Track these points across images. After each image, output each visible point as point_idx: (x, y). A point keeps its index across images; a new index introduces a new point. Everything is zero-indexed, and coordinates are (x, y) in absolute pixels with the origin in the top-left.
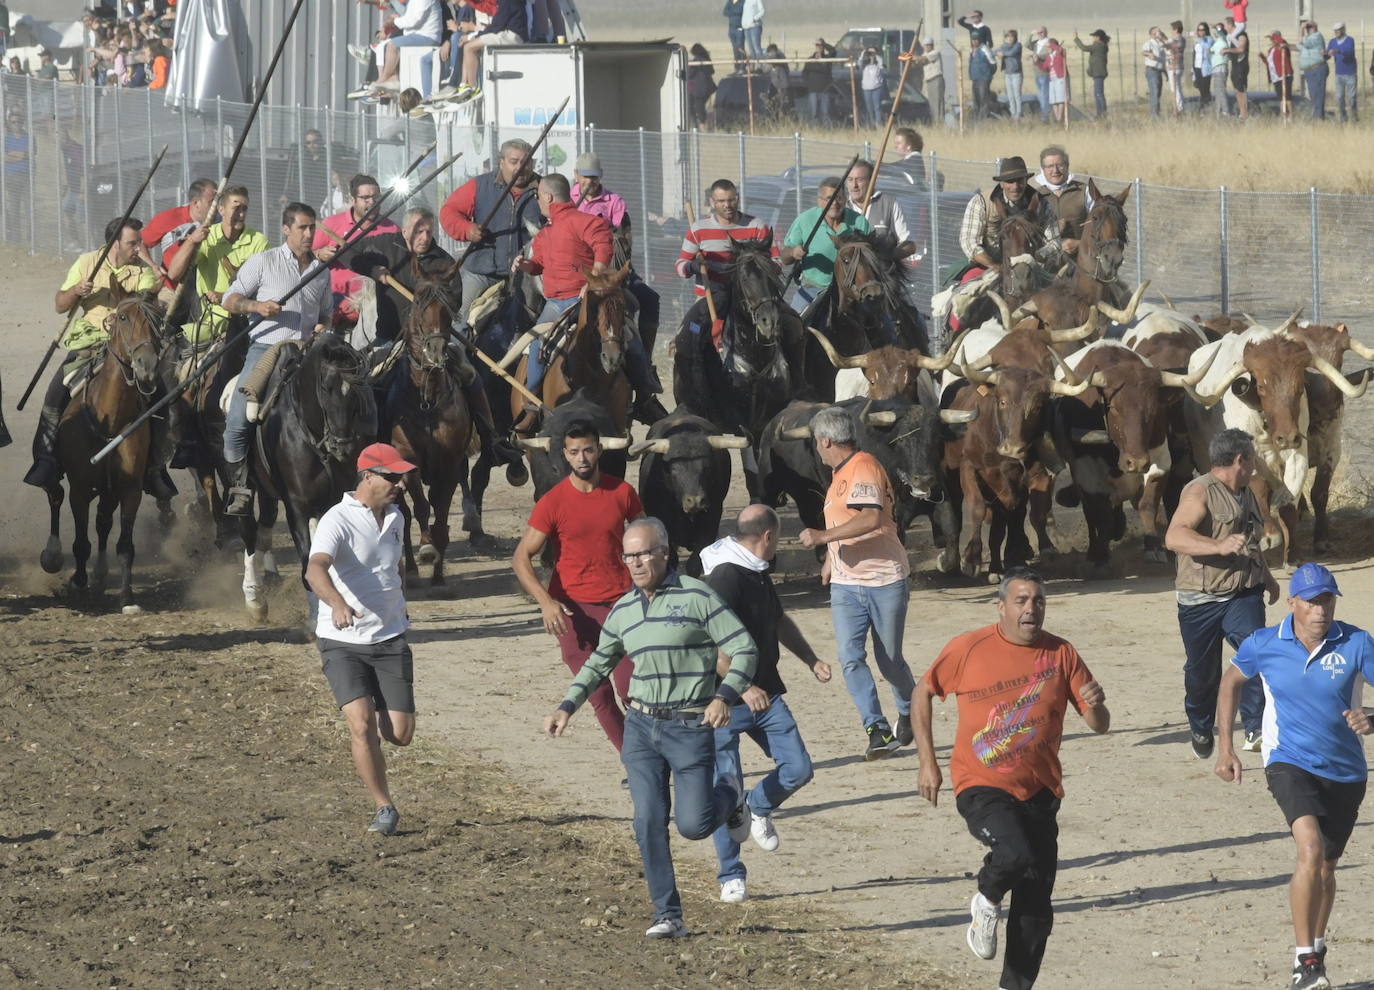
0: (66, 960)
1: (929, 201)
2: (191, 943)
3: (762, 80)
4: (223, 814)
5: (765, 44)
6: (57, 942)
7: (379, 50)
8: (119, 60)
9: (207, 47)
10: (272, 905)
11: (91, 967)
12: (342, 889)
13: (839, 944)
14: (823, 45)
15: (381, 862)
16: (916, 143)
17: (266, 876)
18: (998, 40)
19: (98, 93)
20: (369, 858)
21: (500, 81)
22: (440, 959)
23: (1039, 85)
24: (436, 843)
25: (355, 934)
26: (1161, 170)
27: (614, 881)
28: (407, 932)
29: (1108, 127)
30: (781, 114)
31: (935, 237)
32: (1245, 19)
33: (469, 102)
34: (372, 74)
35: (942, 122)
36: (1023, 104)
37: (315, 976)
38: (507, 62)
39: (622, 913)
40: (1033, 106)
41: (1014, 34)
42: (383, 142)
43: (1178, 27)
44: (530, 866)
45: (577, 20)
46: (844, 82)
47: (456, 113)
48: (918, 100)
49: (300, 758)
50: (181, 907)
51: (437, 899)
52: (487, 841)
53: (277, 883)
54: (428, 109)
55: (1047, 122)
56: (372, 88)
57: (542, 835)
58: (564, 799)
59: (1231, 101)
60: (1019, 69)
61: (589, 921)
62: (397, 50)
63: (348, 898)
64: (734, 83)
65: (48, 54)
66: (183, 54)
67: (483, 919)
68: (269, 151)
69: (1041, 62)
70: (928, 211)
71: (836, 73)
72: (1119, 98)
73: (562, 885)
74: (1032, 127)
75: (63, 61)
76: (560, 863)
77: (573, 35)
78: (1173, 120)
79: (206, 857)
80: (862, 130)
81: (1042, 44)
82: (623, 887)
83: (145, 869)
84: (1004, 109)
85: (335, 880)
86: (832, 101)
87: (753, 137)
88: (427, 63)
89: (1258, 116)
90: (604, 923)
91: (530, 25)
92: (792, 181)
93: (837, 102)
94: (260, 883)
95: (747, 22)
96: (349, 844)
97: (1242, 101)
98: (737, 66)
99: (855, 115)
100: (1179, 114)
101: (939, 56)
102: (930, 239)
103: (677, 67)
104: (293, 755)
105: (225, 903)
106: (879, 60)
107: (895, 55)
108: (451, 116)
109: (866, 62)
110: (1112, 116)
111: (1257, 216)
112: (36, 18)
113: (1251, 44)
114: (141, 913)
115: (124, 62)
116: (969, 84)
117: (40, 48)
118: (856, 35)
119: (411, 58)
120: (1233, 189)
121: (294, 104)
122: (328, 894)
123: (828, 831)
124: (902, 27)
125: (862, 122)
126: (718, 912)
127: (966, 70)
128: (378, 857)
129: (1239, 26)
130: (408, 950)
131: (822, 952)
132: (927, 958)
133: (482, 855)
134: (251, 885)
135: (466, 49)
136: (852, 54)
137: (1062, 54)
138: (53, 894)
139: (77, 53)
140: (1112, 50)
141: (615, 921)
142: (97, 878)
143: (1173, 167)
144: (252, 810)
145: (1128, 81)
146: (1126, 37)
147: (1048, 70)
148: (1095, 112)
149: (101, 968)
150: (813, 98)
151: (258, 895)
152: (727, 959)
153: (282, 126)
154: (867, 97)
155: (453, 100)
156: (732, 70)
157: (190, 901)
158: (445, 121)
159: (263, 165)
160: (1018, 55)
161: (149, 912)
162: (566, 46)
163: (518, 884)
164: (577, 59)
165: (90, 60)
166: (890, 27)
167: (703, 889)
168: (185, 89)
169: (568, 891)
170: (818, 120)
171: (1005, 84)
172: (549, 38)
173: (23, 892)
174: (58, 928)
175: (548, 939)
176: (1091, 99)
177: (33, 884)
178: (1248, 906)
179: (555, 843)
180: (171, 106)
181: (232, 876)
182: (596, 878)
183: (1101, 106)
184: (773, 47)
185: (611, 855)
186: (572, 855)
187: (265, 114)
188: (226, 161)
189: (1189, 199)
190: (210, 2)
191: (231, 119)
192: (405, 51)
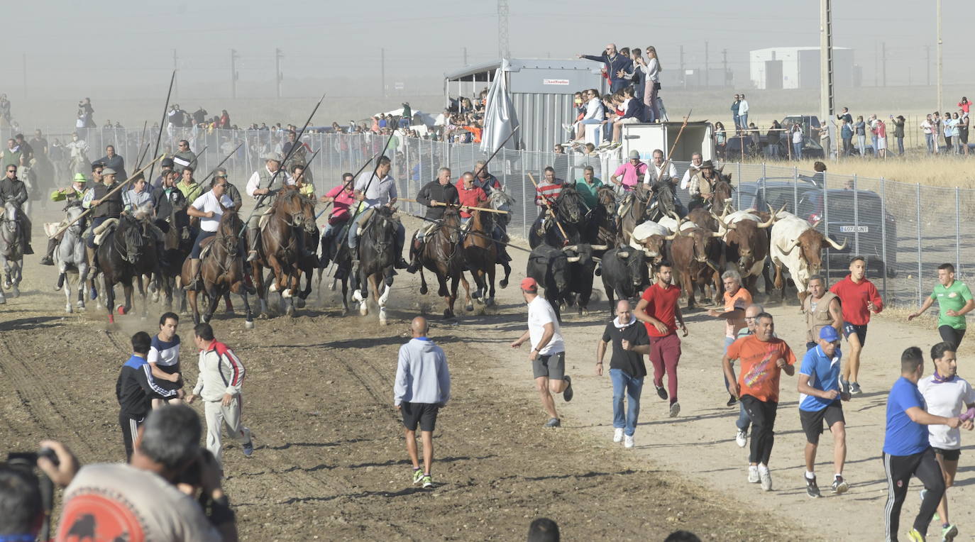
0: (436, 535)
1: (823, 193)
2: (492, 528)
3: (747, 139)
4: (506, 470)
5: (749, 123)
6: (432, 527)
7: (576, 126)
9: (499, 126)
10: (528, 511)
11: (447, 539)
12: (560, 504)
13: (783, 530)
14: (776, 122)
15: (575, 493)
17: (525, 498)
18: (855, 120)
19: (450, 146)
20: (571, 490)
21: (630, 140)
22: (603, 535)
23: (873, 141)
24: (601, 483)
25: (565, 524)
26: (928, 179)
27: (682, 501)
28: (588, 523)
29: (904, 159)
30: (756, 154)
31: (826, 210)
32: (968, 112)
33: (616, 149)
34: (573, 136)
35: (829, 158)
36: (866, 149)
38: (633, 131)
39: (684, 515)
40: (870, 150)
41: (862, 118)
42: (577, 167)
43: (937, 114)
44: (643, 494)
45: (665, 113)
46: (785, 140)
47: (610, 155)
48: (819, 148)
49: (540, 445)
50: (487, 512)
51: (602, 508)
52: (624, 482)
53: (530, 501)
54: (598, 152)
55: (877, 158)
56: (572, 143)
57: (649, 480)
58: (658, 464)
59: (961, 147)
60: (864, 134)
61: (670, 519)
62: (584, 126)
63: (561, 508)
64: (735, 140)
66: (488, 128)
67: (623, 517)
68: (526, 171)
69: (874, 130)
70: (823, 198)
71: (781, 134)
72: (910, 146)
73: (658, 502)
74: (870, 160)
76: (657, 492)
77: (663, 119)
78: (934, 157)
79: (498, 489)
80: (793, 161)
81: (874, 122)
82: (686, 503)
83: (471, 494)
84: (857, 151)
85: (555, 500)
86: (779, 148)
87: (743, 164)
88: (597, 132)
89: (973, 155)
90: (677, 519)
91: (643, 115)
92: (761, 184)
93: (781, 148)
94: (522, 501)
95: (741, 113)
96: (562, 484)
97: (966, 148)
98: (737, 133)
99: (790, 154)
100: (937, 154)
101: (828, 128)
102: (824, 210)
103: (709, 133)
104: (537, 443)
105: (507, 510)
106: (800, 129)
107: (808, 128)
109: (795, 131)
110: (906, 154)
111: (972, 200)
112: (423, 112)
113: (970, 122)
114: (469, 514)
116: (841, 141)
118: (790, 119)
119: (590, 130)
120: (961, 188)
121: (537, 150)
122: (553, 506)
123: (778, 478)
124: (811, 115)
125: (793, 158)
126: (728, 515)
127: (840, 135)
128: (575, 490)
129: (966, 114)
130: (589, 532)
131: (776, 533)
132: (822, 536)
133: (622, 488)
134: (518, 502)
135: (614, 125)
136: (788, 127)
137: (884, 127)
138: (430, 506)
139: (441, 128)
140: (906, 125)
141: (682, 519)
142: (449, 498)
143: (934, 178)
144: (518, 468)
145: (914, 139)
146: (913, 119)
147: (877, 134)
148: (898, 153)
149: (452, 539)
150: (771, 146)
151: (522, 507)
152: (732, 536)
153: (532, 161)
154: (795, 145)
155: (609, 148)
156: (734, 134)
157: (491, 509)
158: (605, 158)
159: (523, 177)
160: (863, 127)
161: (473, 514)
162: (659, 124)
163: (638, 502)
164: (664, 129)
165: (446, 132)
166: (805, 115)
167: (721, 504)
168: (489, 144)
169: (661, 505)
170: (773, 156)
171: (857, 140)
172: (652, 120)
173: (417, 505)
174: (432, 521)
175: (652, 527)
176: (897, 147)
177: (421, 501)
178: (969, 513)
179: (655, 483)
180: (482, 151)
181: (510, 498)
182: (674, 499)
183: (901, 149)
184: (752, 124)
185: (680, 489)
186: (663, 489)
187: (525, 154)
188: (507, 176)
189: (942, 192)
190: (500, 105)
191: (509, 157)
192: (587, 126)
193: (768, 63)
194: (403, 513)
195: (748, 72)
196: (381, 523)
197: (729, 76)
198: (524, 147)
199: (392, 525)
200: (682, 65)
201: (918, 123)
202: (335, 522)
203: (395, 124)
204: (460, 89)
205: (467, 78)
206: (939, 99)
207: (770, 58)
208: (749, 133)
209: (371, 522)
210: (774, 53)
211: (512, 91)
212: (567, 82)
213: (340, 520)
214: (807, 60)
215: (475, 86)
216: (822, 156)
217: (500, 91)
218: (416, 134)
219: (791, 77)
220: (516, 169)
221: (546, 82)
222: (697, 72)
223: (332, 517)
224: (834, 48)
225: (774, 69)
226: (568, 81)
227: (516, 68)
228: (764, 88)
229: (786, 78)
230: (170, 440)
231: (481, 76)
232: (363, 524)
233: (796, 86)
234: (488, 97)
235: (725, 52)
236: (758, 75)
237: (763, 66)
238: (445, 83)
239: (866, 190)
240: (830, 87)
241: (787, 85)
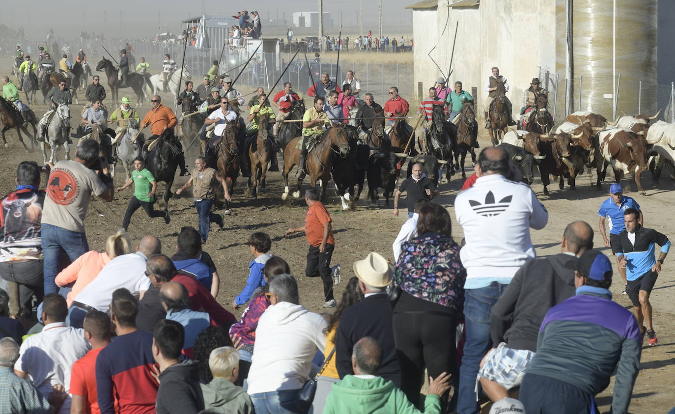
3: (293, 45)
5: (293, 39)
7: (230, 40)
9: (202, 39)
14: (302, 39)
16: (318, 55)
18: (331, 39)
21: (249, 45)
26: (357, 60)
30: (295, 51)
32: (371, 35)
33: (244, 48)
34: (228, 43)
35: (321, 52)
36: (335, 49)
38: (251, 42)
41: (334, 38)
43: (360, 37)
46: (306, 45)
47: (242, 50)
48: (318, 48)
54: (237, 49)
56: (228, 46)
59: (369, 49)
60: (334, 43)
64: (288, 45)
65: (175, 40)
66: (198, 40)
71: (304, 44)
75: (178, 41)
77: (261, 37)
80: (308, 53)
84: (332, 50)
86: (304, 48)
88: (238, 42)
91: (255, 36)
92: (297, 62)
95: (290, 35)
97: (371, 49)
99: (307, 51)
100: (361, 51)
101: (321, 41)
103: (278, 43)
106: (311, 42)
107: (314, 41)
109: (309, 42)
110: (349, 51)
111: (373, 68)
112: (174, 34)
113: (372, 40)
115: (188, 41)
116: (326, 46)
117: (174, 39)
118: (308, 38)
119: (235, 41)
120: (369, 63)
121: (216, 48)
124: (315, 36)
127: (326, 44)
129: (370, 37)
135: (244, 40)
136: (307, 41)
139: (181, 40)
140: (349, 40)
143: (359, 60)
145: (352, 45)
146: (352, 38)
148: (347, 51)
150: (301, 48)
153: (214, 52)
154: (309, 48)
155: (242, 48)
156: (287, 43)
158: (240, 51)
160: (334, 41)
166: (313, 36)
168: (198, 46)
170: (301, 51)
171: (332, 46)
172: (258, 38)
180: (196, 48)
183: (348, 49)
187: (211, 50)
188: (205, 58)
189: (362, 65)
190: (202, 32)
191: (205, 51)
192: (234, 40)
195: (292, 21)
197: (285, 22)
198: (211, 47)
203: (163, 38)
204: (187, 26)
205: (190, 22)
206: (361, 31)
207: (300, 16)
208: (293, 43)
210: (302, 14)
211: (207, 26)
212: (226, 23)
214: (314, 17)
215: (193, 25)
216: (319, 51)
217: (202, 27)
218: (171, 42)
219: (308, 23)
220: (208, 55)
221: (219, 23)
222: (274, 20)
224: (323, 12)
225: (302, 20)
227: (208, 18)
228: (298, 26)
229: (306, 23)
230: (86, 152)
231: (196, 21)
233: (310, 26)
234: (198, 29)
235: (284, 14)
236: (296, 22)
237: (298, 19)
238: (182, 24)
239: (335, 64)
240: (322, 26)
241: (306, 26)
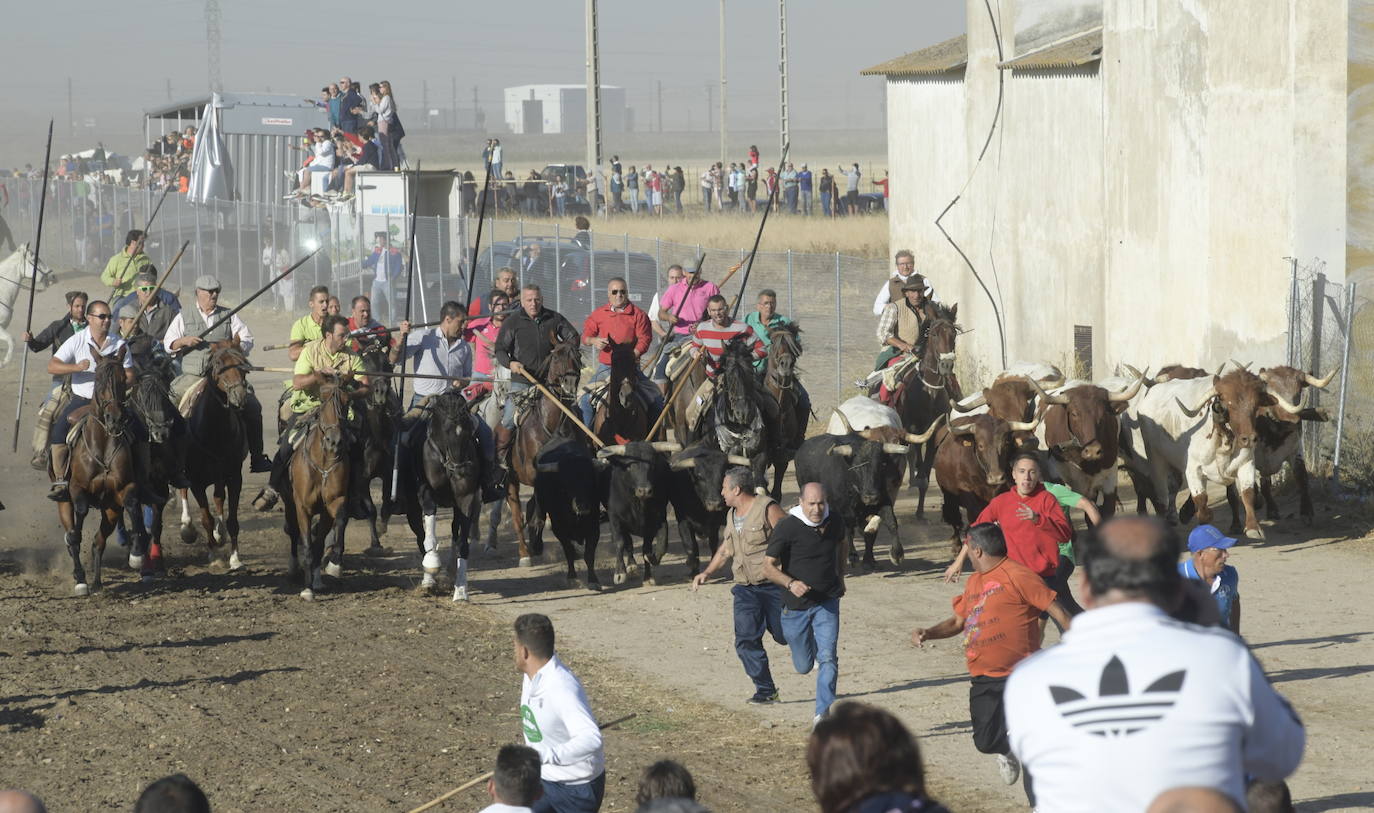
3: (502, 191)
5: (504, 172)
7: (300, 173)
8: (162, 177)
9: (209, 170)
10: (244, 621)
14: (534, 173)
18: (625, 172)
19: (152, 195)
21: (364, 191)
22: (332, 650)
23: (647, 195)
25: (287, 636)
26: (710, 241)
28: (314, 636)
29: (684, 217)
30: (512, 209)
31: (592, 274)
32: (757, 163)
33: (348, 202)
34: (296, 185)
35: (596, 215)
36: (638, 205)
37: (265, 659)
38: (368, 180)
39: (427, 626)
40: (644, 206)
41: (634, 168)
43: (720, 165)
45: (404, 158)
48: (585, 202)
50: (195, 622)
55: (651, 215)
56: (296, 193)
59: (747, 205)
60: (637, 187)
61: (410, 631)
62: (310, 174)
63: (283, 618)
65: (124, 175)
66: (196, 174)
67: (354, 629)
68: (242, 224)
69: (648, 183)
70: (589, 261)
71: (541, 188)
73: (396, 612)
74: (643, 217)
75: (133, 177)
76: (395, 600)
77: (403, 167)
78: (718, 215)
81: (648, 173)
82: (428, 613)
83: (176, 602)
84: (628, 207)
86: (539, 202)
87: (499, 221)
88: (326, 181)
90: (418, 631)
91: (380, 161)
92: (518, 245)
94: (237, 610)
95: (494, 160)
97: (753, 204)
100: (720, 211)
101: (595, 179)
102: (590, 275)
105: (219, 620)
107: (572, 179)
108: (338, 207)
112: (120, 154)
113: (759, 174)
114: (174, 625)
115: (165, 178)
116: (610, 195)
117: (120, 170)
118: (553, 168)
121: (255, 201)
124: (576, 164)
125: (554, 214)
126: (477, 626)
127: (609, 186)
129: (753, 165)
130: (315, 645)
132: (587, 650)
134: (232, 611)
135: (347, 173)
136: (548, 178)
137: (659, 179)
139: (141, 173)
141: (424, 631)
142: (150, 607)
143: (717, 239)
146: (693, 171)
147: (652, 187)
148: (676, 210)
150: (529, 201)
151: (236, 616)
152: (482, 650)
153: (249, 214)
154: (557, 200)
155: (339, 200)
157: (200, 618)
158: (335, 211)
159: (239, 233)
160: (636, 179)
161: (178, 625)
162: (399, 172)
164: (405, 179)
165: (147, 176)
166: (569, 164)
167: (470, 614)
168: (197, 193)
169: (399, 615)
170: (531, 212)
171: (629, 195)
172: (390, 168)
173: (111, 614)
175: (388, 639)
176: (674, 203)
180: (190, 202)
182: (414, 608)
183: (680, 206)
184: (510, 173)
186: (402, 596)
187: (240, 205)
188: (219, 231)
189: (726, 254)
190: (211, 147)
191: (222, 209)
192: (314, 174)
193: (525, 103)
194: (95, 623)
195: (503, 115)
196: (68, 635)
197: (480, 117)
198: (239, 197)
199: (82, 637)
200: (426, 103)
201: (698, 174)
202: (14, 633)
203: (84, 167)
204: (163, 127)
205: (171, 115)
206: (722, 147)
207: (528, 98)
208: (504, 185)
209: (56, 634)
210: (533, 91)
211: (226, 131)
212: (289, 122)
213: (20, 631)
214: (571, 101)
215: (180, 124)
216: (589, 212)
217: (210, 131)
218: (111, 180)
219: (552, 120)
220: (230, 223)
221: (265, 121)
222: (443, 112)
223: (11, 628)
224: (602, 86)
225: (533, 109)
226: (290, 120)
227: (228, 105)
228: (521, 131)
229: (547, 122)
231: (190, 112)
232: (48, 635)
233: (558, 130)
234: (196, 137)
235: (476, 90)
236: (514, 117)
237: (520, 107)
238: (145, 121)
239: (639, 252)
240: (598, 132)
241: (547, 129)
